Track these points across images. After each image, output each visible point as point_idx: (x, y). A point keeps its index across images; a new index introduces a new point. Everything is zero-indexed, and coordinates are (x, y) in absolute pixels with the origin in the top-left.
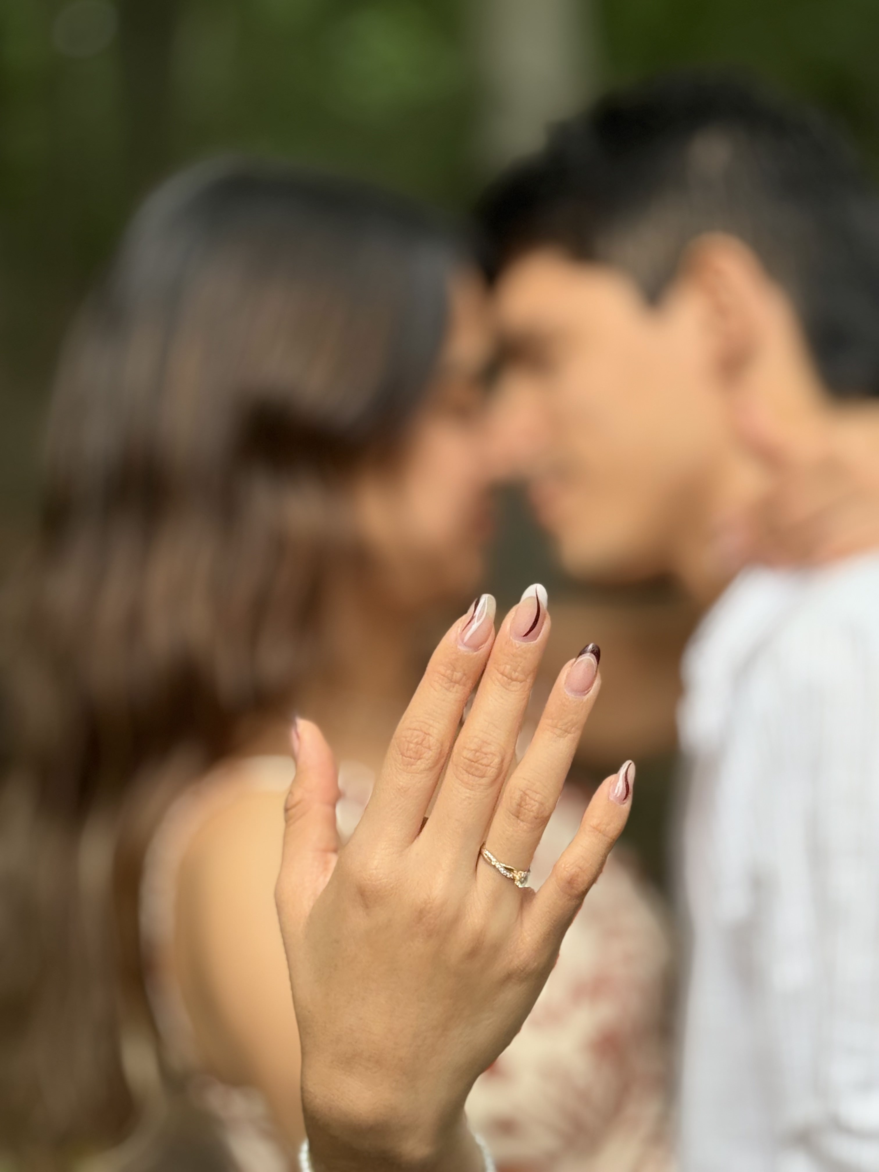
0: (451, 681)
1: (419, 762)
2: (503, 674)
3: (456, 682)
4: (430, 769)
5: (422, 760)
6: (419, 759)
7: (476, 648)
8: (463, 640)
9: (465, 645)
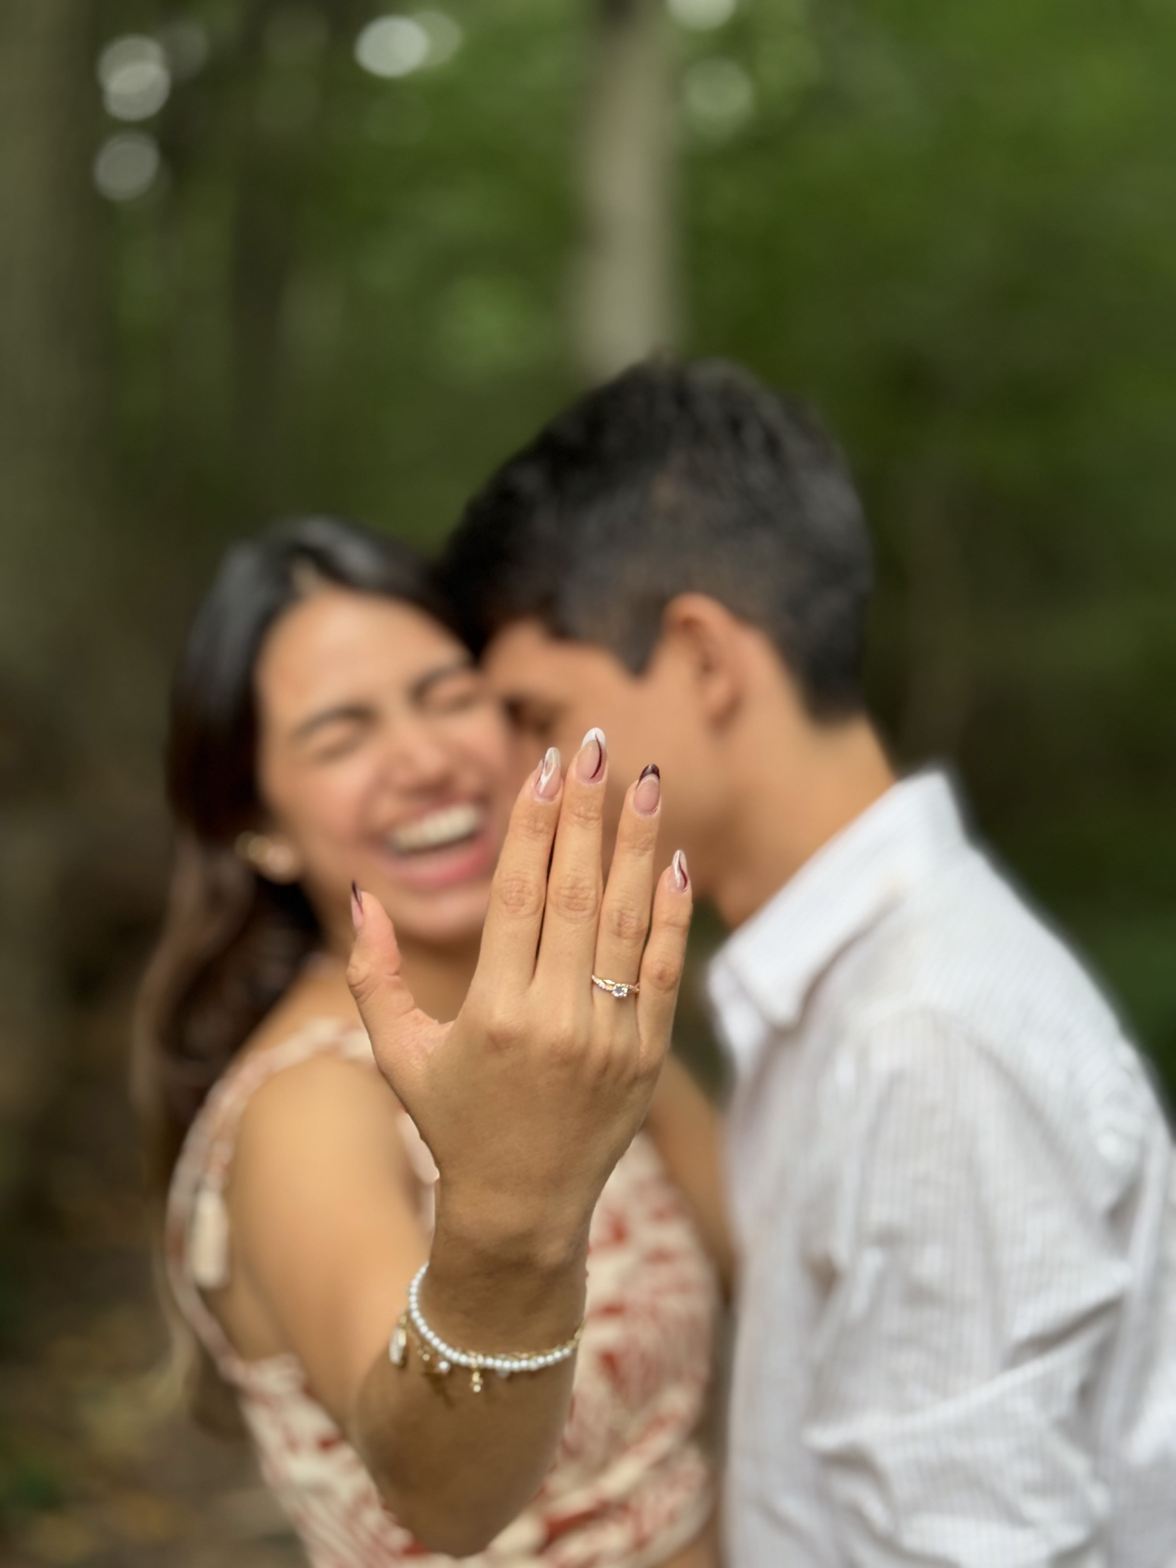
0: (536, 832)
1: (523, 909)
2: (579, 816)
3: (541, 831)
4: (535, 913)
5: (526, 906)
6: (523, 905)
7: (552, 797)
8: (538, 792)
9: (542, 796)
